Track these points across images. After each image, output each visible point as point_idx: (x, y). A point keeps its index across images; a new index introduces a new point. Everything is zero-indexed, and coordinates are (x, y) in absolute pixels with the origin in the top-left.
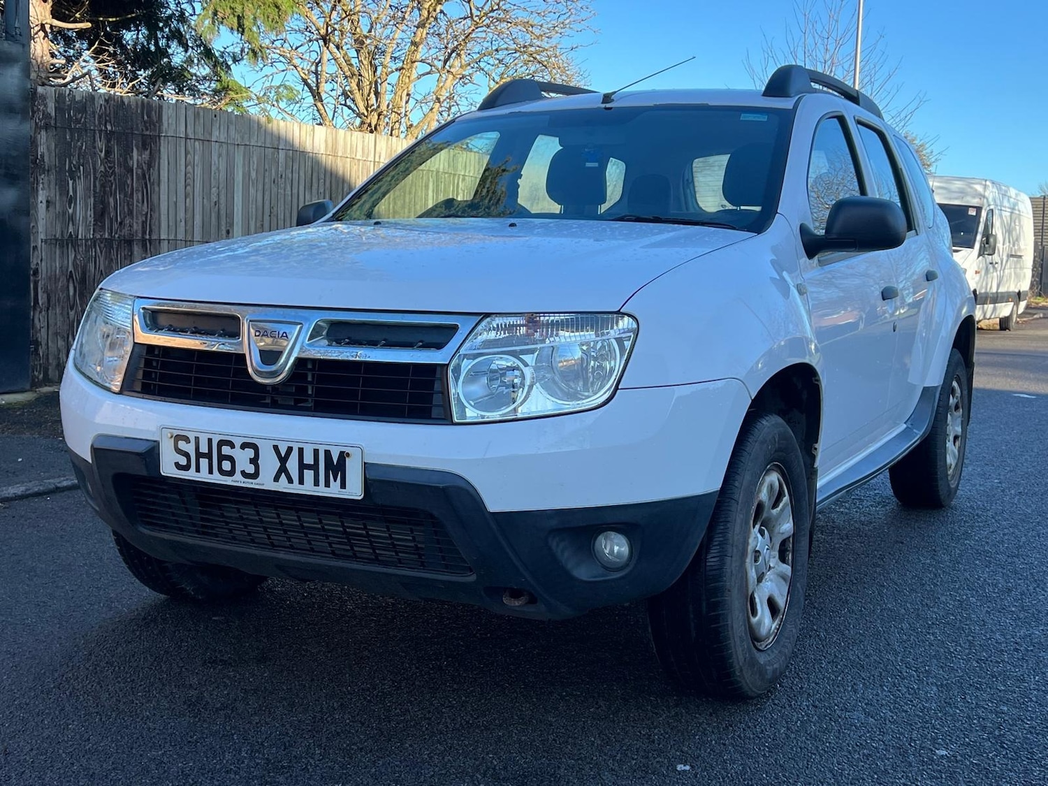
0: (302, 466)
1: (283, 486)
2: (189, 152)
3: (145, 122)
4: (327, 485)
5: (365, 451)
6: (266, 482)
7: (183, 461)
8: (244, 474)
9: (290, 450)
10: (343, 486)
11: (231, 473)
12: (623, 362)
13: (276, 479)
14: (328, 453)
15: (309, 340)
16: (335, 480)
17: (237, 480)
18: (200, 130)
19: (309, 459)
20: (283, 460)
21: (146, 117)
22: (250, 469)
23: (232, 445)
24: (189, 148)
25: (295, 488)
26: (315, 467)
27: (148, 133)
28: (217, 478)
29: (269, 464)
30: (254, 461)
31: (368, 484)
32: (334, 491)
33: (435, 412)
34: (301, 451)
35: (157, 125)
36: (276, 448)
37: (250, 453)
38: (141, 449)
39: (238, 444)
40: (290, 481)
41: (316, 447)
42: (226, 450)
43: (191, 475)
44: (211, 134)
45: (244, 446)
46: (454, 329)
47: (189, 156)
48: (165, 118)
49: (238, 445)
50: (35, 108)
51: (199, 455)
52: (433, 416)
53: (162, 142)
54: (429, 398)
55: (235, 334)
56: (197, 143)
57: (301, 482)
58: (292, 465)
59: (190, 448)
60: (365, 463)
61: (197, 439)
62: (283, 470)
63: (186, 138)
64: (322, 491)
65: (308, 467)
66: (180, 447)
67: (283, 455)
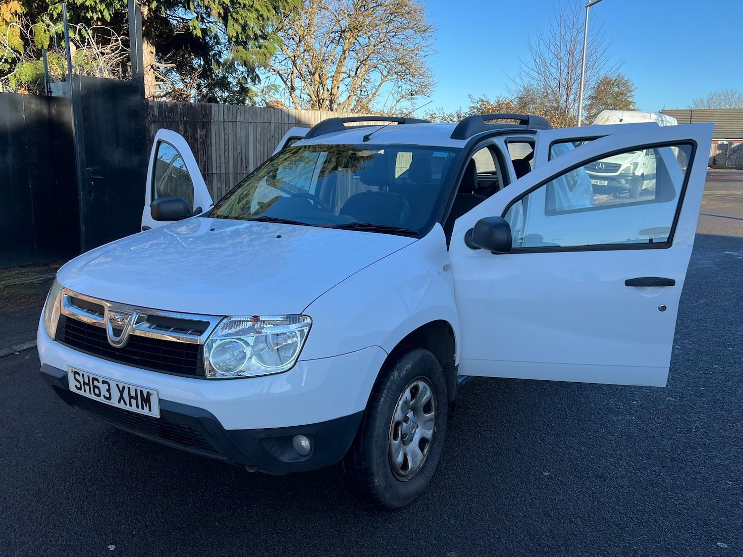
0: (131, 397)
1: (121, 406)
2: (226, 128)
3: (203, 115)
4: (143, 408)
5: (159, 393)
6: (114, 402)
7: (78, 385)
8: (105, 397)
9: (124, 387)
10: (150, 410)
11: (99, 395)
12: (302, 344)
13: (119, 402)
14: (141, 392)
15: (135, 324)
16: (146, 407)
17: (101, 399)
18: (231, 116)
19: (133, 394)
20: (122, 392)
21: (203, 112)
22: (107, 395)
23: (98, 382)
24: (226, 126)
25: (127, 408)
26: (136, 398)
27: (205, 120)
28: (93, 397)
29: (116, 395)
30: (109, 390)
31: (162, 411)
32: (145, 412)
33: (198, 371)
34: (129, 388)
35: (209, 116)
36: (117, 385)
37: (106, 386)
38: (59, 376)
39: (101, 380)
40: (126, 404)
41: (136, 388)
42: (96, 383)
43: (81, 393)
44: (236, 118)
45: (104, 382)
46: (207, 324)
47: (226, 130)
48: (213, 112)
49: (101, 382)
50: (148, 113)
51: (85, 384)
52: (197, 373)
53: (212, 124)
54: (195, 364)
55: (102, 314)
56: (229, 123)
57: (131, 405)
58: (126, 396)
59: (80, 378)
60: (160, 399)
61: (83, 375)
62: (121, 398)
63: (224, 121)
64: (139, 411)
65: (133, 398)
66: (76, 377)
67: (121, 390)
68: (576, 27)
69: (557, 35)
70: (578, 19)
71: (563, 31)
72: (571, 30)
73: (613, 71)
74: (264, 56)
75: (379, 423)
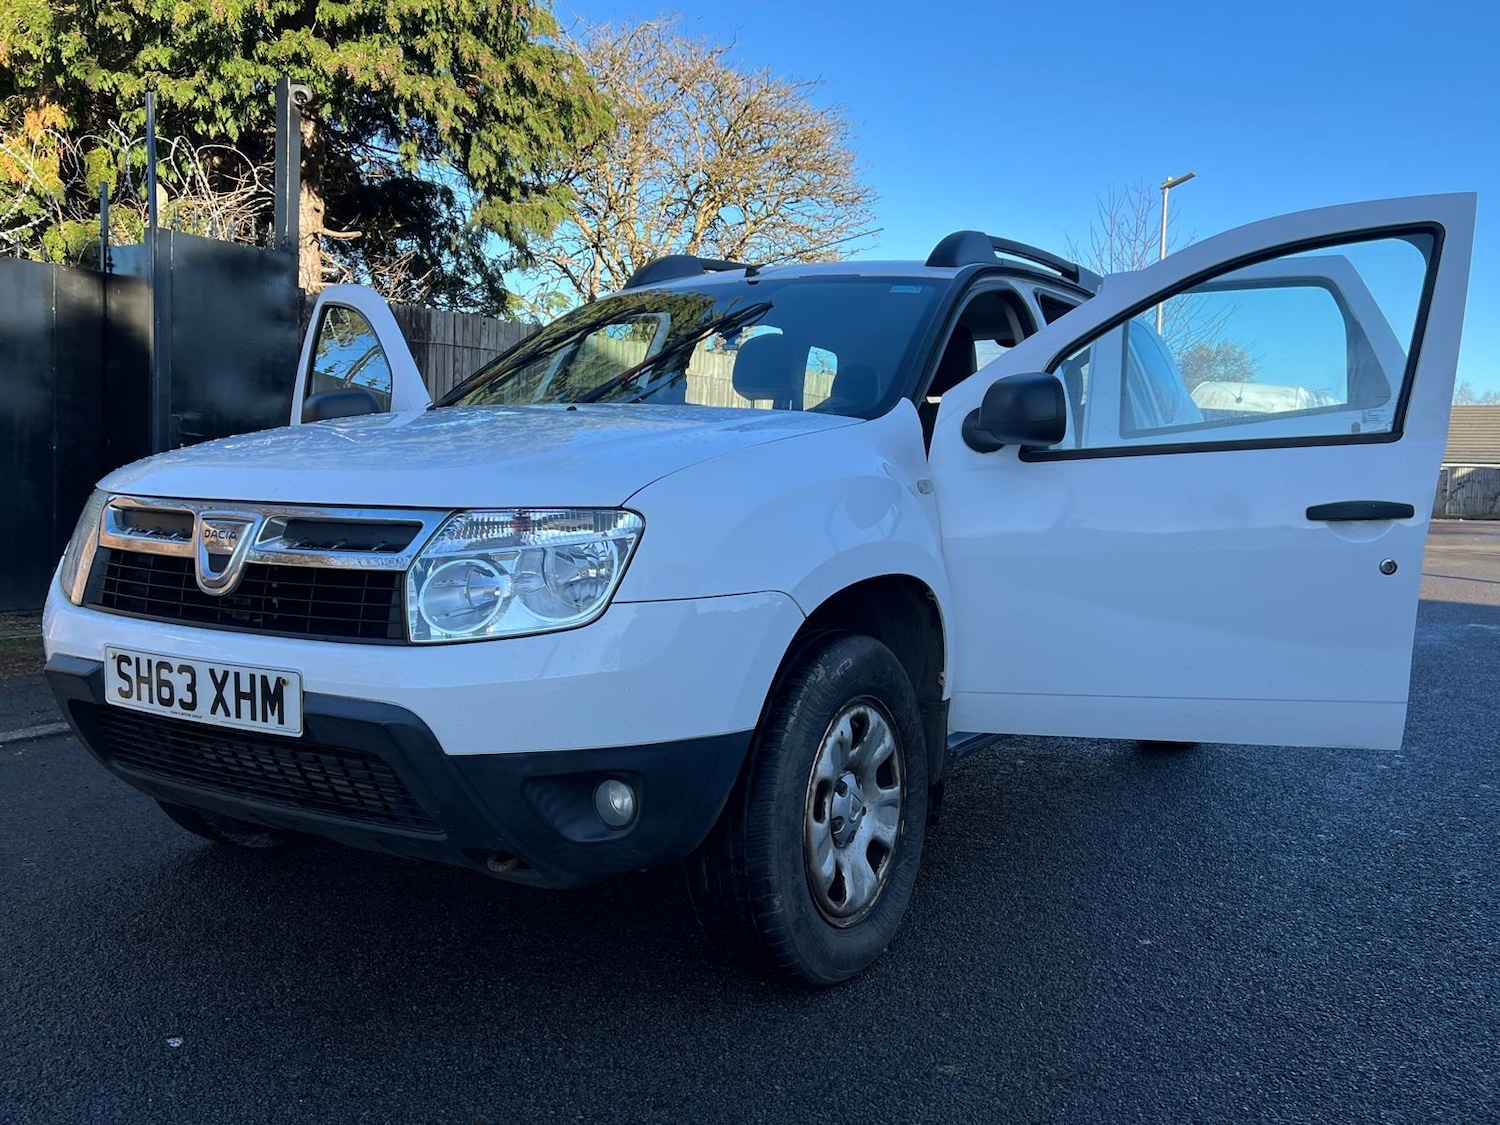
0: (239, 696)
1: (219, 720)
2: (457, 360)
3: (414, 331)
4: (265, 719)
5: (304, 678)
6: (203, 715)
7: (126, 687)
8: (183, 704)
9: (226, 674)
10: (281, 721)
11: (168, 703)
12: (622, 568)
13: (214, 711)
14: (264, 679)
15: (260, 541)
16: (273, 714)
17: (176, 712)
18: (469, 338)
19: (245, 688)
20: (220, 687)
21: (414, 325)
22: (188, 699)
23: (171, 670)
24: (458, 356)
25: (232, 722)
26: (251, 696)
27: (416, 340)
28: (157, 709)
29: (206, 692)
30: (191, 688)
31: (307, 719)
32: (271, 726)
33: (391, 630)
34: (237, 675)
35: (426, 332)
36: (212, 672)
37: (187, 677)
38: (85, 670)
39: (175, 665)
40: (228, 714)
41: (253, 672)
42: (165, 674)
43: (131, 703)
44: (479, 342)
45: (183, 669)
46: (418, 526)
47: (457, 364)
48: (433, 325)
49: (175, 669)
50: (304, 317)
51: (140, 680)
52: (388, 635)
53: (430, 349)
54: (385, 614)
55: (186, 535)
56: (465, 350)
57: (238, 715)
58: (229, 693)
59: (130, 670)
60: (304, 692)
61: (138, 660)
62: (220, 699)
63: (455, 346)
64: (258, 726)
65: (244, 696)
66: (123, 670)
67: (219, 681)
68: (1142, 237)
69: (1105, 252)
70: (1145, 223)
71: (1117, 243)
72: (1133, 243)
73: (1216, 321)
74: (545, 216)
75: (784, 769)
